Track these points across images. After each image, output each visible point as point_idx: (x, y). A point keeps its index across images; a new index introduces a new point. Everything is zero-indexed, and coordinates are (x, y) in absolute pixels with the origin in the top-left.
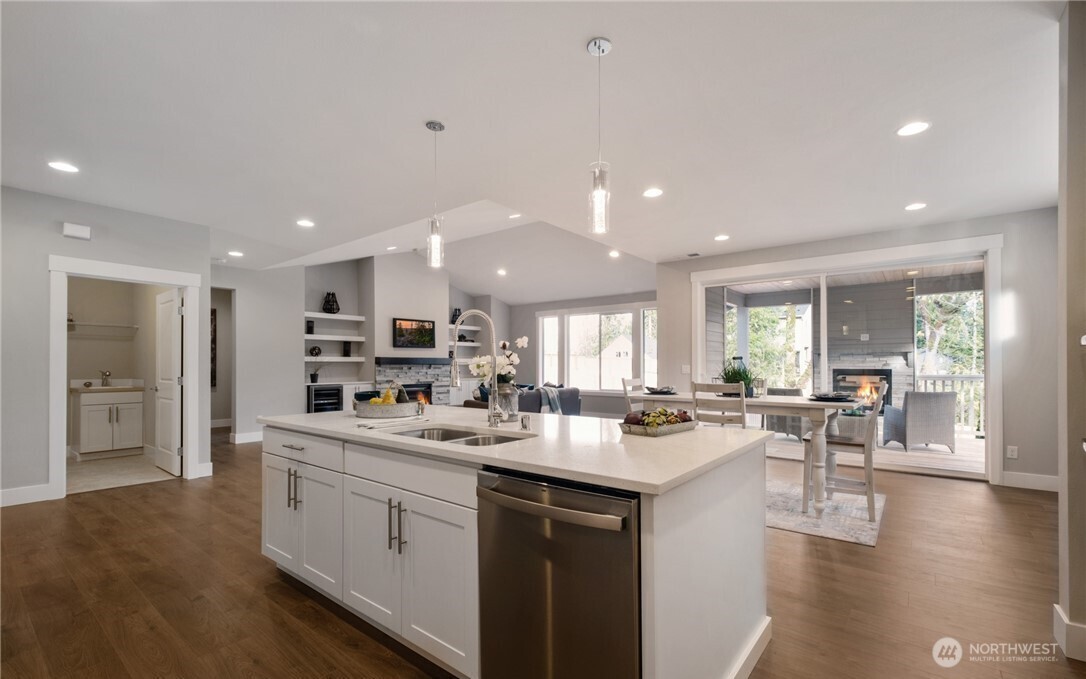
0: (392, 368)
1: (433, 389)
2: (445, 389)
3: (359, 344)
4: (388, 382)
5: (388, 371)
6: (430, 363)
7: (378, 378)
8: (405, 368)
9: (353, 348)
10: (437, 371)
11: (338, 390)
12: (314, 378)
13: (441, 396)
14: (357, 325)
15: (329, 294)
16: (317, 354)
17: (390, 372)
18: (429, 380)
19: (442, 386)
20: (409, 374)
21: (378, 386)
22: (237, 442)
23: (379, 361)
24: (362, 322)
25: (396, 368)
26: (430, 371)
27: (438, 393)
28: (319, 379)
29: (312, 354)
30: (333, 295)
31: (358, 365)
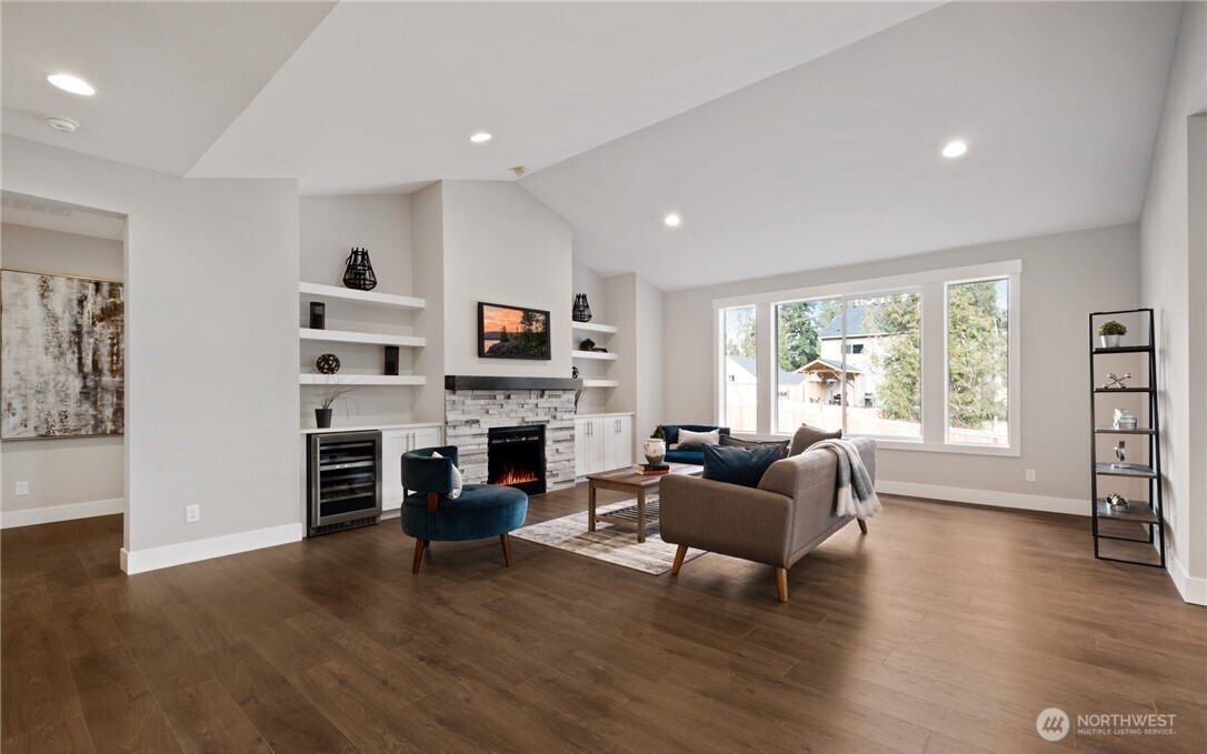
0: (476, 397)
1: (548, 435)
2: (566, 434)
3: (415, 350)
4: (470, 423)
5: (469, 402)
6: (541, 387)
7: (451, 417)
8: (500, 396)
9: (403, 359)
10: (555, 402)
11: (374, 441)
12: (323, 417)
13: (561, 447)
14: (412, 314)
15: (355, 253)
16: (331, 371)
17: (470, 404)
18: (541, 418)
19: (561, 429)
20: (506, 408)
21: (450, 432)
22: (131, 571)
23: (452, 384)
24: (421, 309)
25: (484, 397)
26: (544, 402)
27: (556, 441)
28: (334, 419)
29: (321, 370)
30: (365, 254)
31: (413, 389)
